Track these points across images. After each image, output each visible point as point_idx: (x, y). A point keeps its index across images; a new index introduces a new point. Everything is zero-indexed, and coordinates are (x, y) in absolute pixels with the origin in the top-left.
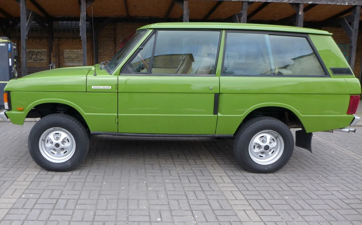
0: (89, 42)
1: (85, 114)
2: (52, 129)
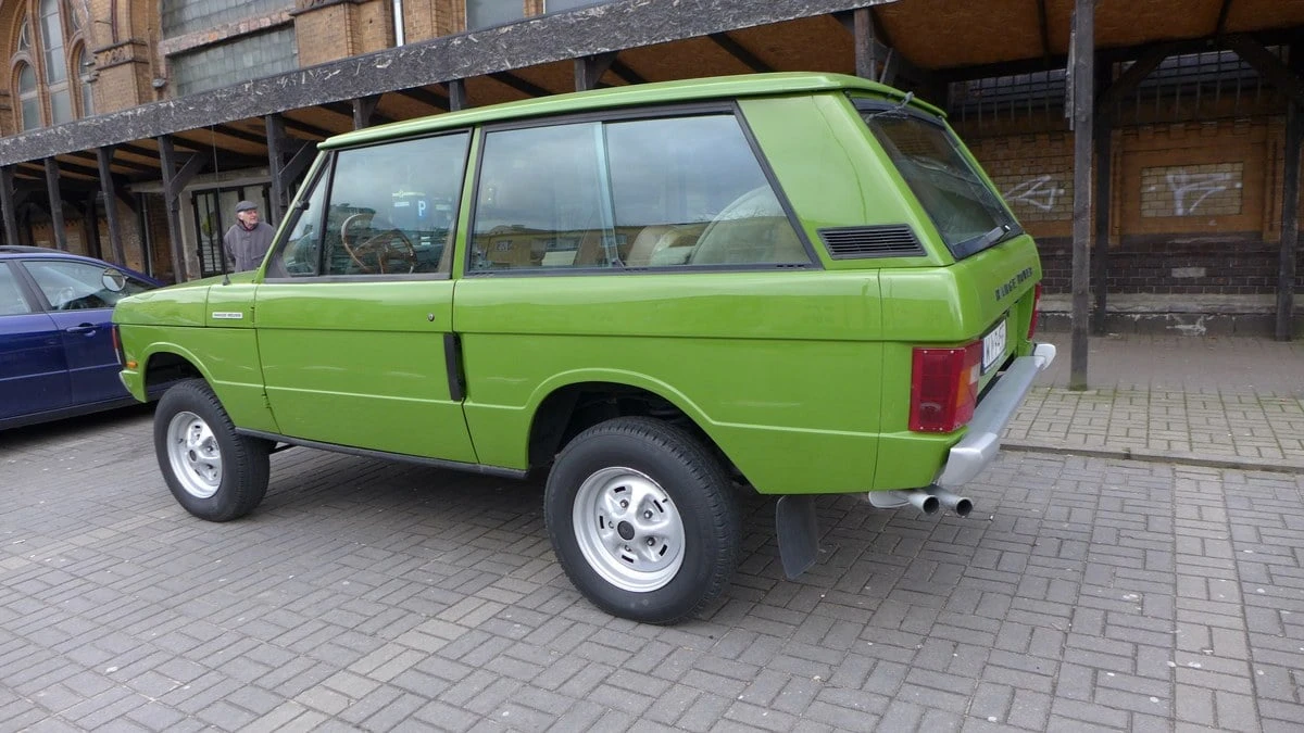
1: (215, 382)
2: (181, 415)
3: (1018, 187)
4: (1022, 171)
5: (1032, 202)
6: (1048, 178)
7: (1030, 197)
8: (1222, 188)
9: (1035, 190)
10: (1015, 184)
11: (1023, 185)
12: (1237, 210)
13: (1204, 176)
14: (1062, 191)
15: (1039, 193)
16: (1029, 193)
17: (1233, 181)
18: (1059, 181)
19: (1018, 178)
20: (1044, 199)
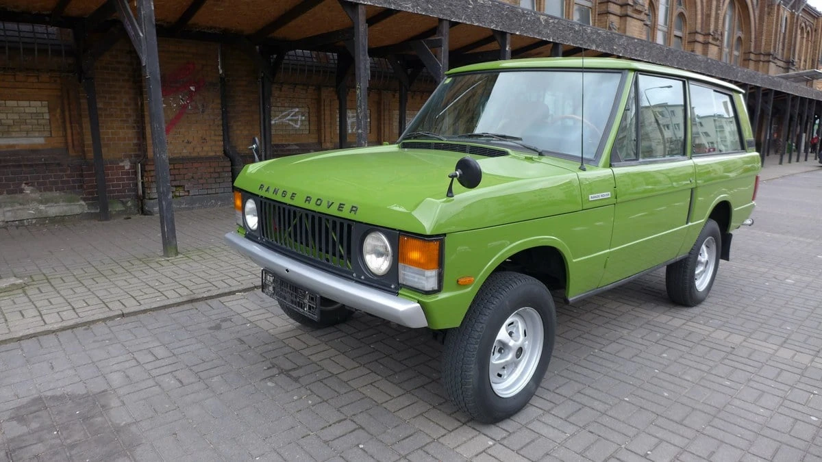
0: (55, 81)
3: (284, 114)
4: (286, 105)
5: (290, 123)
6: (297, 110)
7: (289, 120)
9: (292, 116)
10: (282, 112)
11: (286, 113)
14: (303, 118)
15: (294, 118)
16: (289, 117)
18: (302, 113)
19: (283, 109)
20: (296, 121)
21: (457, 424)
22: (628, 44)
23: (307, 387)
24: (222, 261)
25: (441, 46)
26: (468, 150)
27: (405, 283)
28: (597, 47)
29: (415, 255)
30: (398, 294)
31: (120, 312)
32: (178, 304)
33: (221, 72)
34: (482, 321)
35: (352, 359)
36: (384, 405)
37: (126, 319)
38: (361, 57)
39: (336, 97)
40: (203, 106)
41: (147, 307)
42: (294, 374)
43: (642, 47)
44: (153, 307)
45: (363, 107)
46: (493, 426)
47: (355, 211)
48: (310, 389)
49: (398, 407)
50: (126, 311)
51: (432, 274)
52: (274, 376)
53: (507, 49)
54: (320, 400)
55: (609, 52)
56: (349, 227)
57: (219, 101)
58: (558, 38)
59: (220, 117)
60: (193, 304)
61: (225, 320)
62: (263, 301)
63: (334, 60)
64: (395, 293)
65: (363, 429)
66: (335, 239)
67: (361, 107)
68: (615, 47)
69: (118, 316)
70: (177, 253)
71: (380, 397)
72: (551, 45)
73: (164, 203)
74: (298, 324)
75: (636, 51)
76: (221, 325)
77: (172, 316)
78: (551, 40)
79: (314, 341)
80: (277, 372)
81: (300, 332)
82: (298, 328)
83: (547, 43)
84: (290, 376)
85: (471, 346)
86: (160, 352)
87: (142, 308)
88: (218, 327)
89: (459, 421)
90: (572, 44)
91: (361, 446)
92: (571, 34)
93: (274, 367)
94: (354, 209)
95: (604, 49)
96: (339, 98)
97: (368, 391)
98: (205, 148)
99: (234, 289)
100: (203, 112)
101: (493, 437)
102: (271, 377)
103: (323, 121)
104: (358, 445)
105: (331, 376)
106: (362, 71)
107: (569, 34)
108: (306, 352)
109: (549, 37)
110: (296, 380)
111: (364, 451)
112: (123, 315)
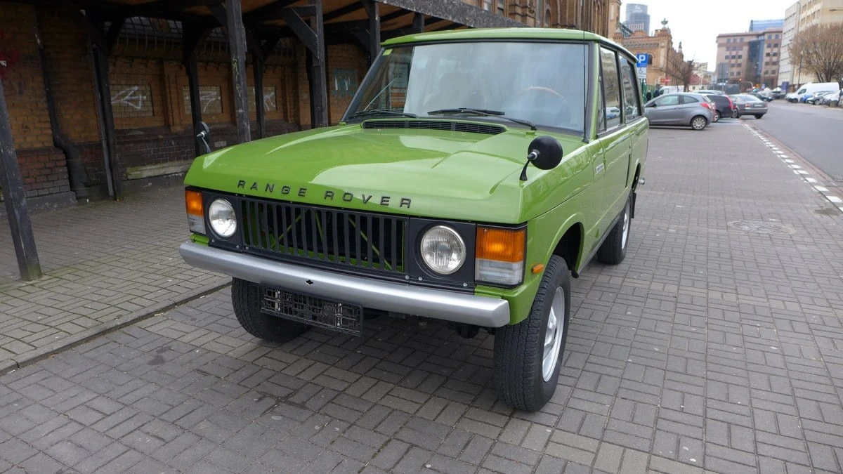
1: (586, 234)
3: (121, 93)
4: (123, 82)
5: (130, 104)
6: (136, 88)
7: (128, 101)
8: (214, 99)
9: (131, 96)
10: (118, 91)
11: (124, 92)
12: (220, 111)
13: (207, 92)
14: (145, 97)
15: (133, 98)
16: (127, 97)
17: (217, 95)
18: (143, 91)
19: (120, 87)
20: (136, 102)
21: (504, 419)
22: (477, 16)
23: (321, 411)
24: (110, 277)
25: (315, 15)
26: (453, 126)
27: (483, 280)
28: (453, 18)
29: (497, 247)
30: (474, 292)
31: (13, 363)
32: (87, 340)
33: (39, 41)
34: (539, 308)
35: (348, 370)
36: (418, 414)
37: (24, 371)
38: (236, 26)
39: (183, 72)
40: (20, 85)
41: (48, 349)
42: (294, 399)
43: (488, 18)
44: (55, 348)
45: (242, 83)
46: (538, 413)
47: (409, 205)
48: (326, 414)
49: (435, 415)
50: (20, 359)
51: (517, 266)
52: (272, 407)
53: (376, 19)
54: (347, 425)
55: (463, 23)
56: (400, 223)
57: (41, 79)
58: (420, 8)
59: (44, 99)
60: (108, 335)
61: (163, 350)
62: (195, 319)
63: (177, 28)
64: (470, 292)
65: (417, 446)
66: (366, 239)
67: (239, 83)
68: (467, 18)
69: (11, 368)
70: (40, 275)
71: (409, 408)
72: (413, 15)
73: (16, 212)
74: (258, 339)
75: (484, 22)
76: (161, 357)
77: (88, 355)
78: (415, 10)
79: (291, 358)
80: (274, 402)
81: (265, 350)
82: (260, 345)
83: (410, 11)
84: (291, 404)
85: (533, 335)
86: (104, 405)
87: (41, 352)
88: (159, 361)
89: (504, 415)
90: (432, 15)
91: (428, 466)
92: (431, 5)
93: (264, 396)
94: (405, 202)
95: (459, 20)
96: (188, 73)
97: (389, 402)
98: (29, 139)
99: (151, 310)
100: (21, 93)
101: (547, 424)
102: (271, 409)
103: (169, 100)
104: (424, 466)
105: (338, 395)
106: (238, 42)
107: (429, 4)
108: (291, 371)
109: (412, 7)
110: (302, 406)
111: (435, 470)
112: (18, 366)
